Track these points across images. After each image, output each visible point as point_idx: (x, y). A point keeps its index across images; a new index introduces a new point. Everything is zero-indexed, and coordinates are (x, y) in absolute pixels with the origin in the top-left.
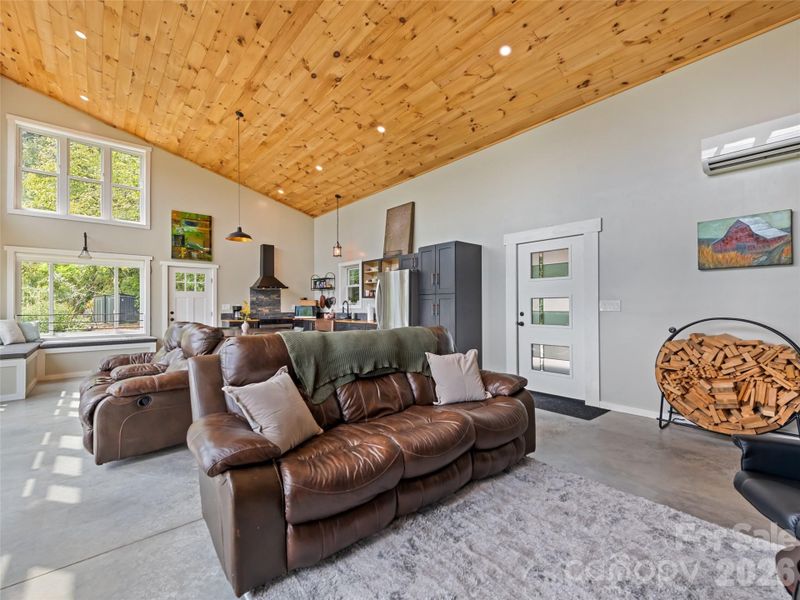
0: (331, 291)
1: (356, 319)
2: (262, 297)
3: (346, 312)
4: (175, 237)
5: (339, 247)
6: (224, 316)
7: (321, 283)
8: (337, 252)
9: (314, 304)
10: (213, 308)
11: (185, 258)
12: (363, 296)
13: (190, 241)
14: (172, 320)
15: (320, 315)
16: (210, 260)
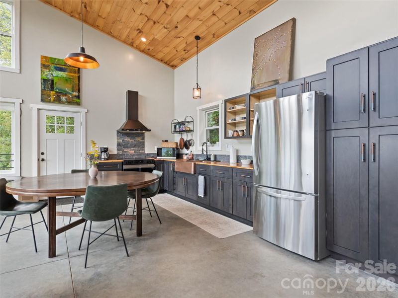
0: (189, 134)
1: (216, 160)
2: (127, 139)
3: (205, 153)
4: (44, 81)
5: (198, 88)
6: (92, 157)
7: (181, 127)
8: (197, 93)
9: (174, 146)
10: (82, 150)
11: (54, 102)
12: (226, 137)
13: (59, 85)
14: (43, 160)
15: (179, 156)
16: (78, 104)
